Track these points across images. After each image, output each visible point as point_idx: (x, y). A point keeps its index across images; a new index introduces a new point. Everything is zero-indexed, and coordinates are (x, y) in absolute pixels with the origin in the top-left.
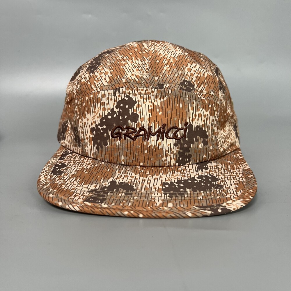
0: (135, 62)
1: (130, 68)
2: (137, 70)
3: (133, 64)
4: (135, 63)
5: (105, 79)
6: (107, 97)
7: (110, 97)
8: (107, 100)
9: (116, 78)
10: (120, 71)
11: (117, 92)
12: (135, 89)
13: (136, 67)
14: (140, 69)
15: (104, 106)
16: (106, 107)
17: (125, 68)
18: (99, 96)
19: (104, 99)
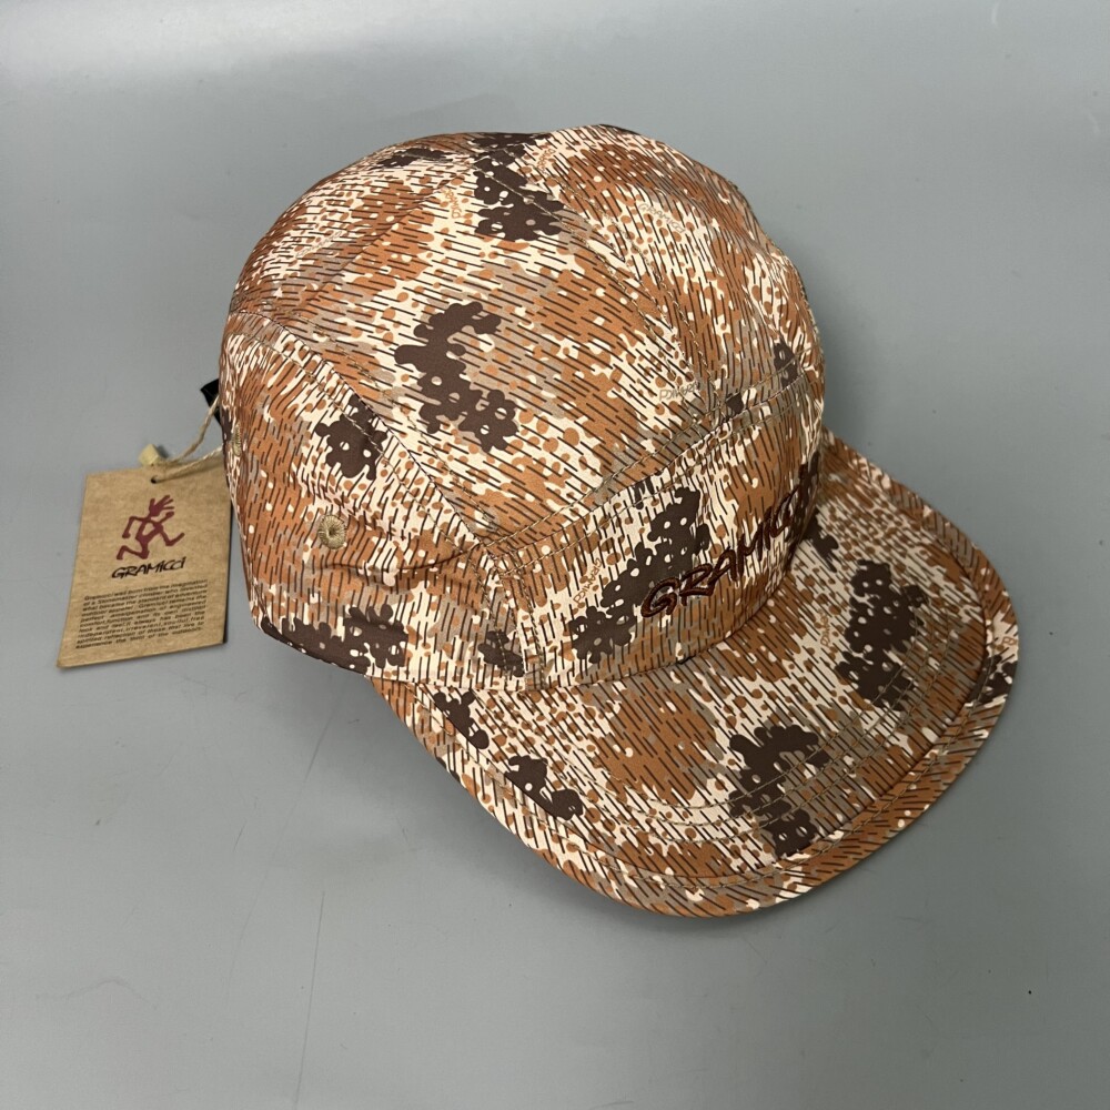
0: (637, 355)
1: (639, 387)
2: (659, 384)
3: (635, 365)
4: (640, 360)
5: (583, 463)
6: (615, 520)
7: (623, 516)
8: (618, 529)
9: (617, 445)
10: (615, 414)
11: (644, 492)
12: (684, 454)
13: (652, 373)
14: (664, 373)
15: (612, 551)
16: (618, 550)
17: (623, 394)
18: (591, 527)
19: (610, 529)
